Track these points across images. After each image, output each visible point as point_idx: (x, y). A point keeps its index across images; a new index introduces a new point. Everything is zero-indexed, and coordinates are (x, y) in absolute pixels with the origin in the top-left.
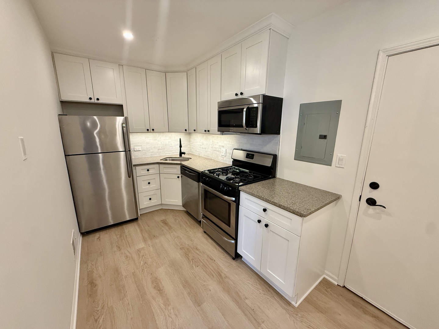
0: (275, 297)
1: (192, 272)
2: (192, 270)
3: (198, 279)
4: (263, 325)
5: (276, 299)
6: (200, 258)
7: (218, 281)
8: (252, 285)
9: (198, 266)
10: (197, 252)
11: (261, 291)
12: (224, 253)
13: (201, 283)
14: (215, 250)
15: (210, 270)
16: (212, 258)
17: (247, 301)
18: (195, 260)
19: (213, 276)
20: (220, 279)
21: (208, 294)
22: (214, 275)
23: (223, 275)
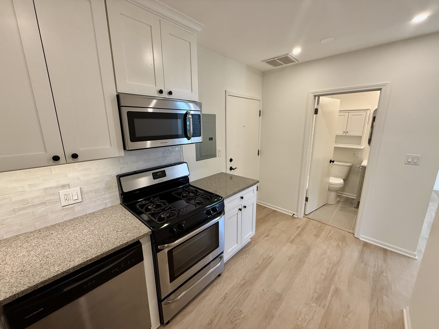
0: (248, 248)
1: (250, 315)
2: (249, 316)
3: (257, 305)
4: (270, 255)
5: (249, 248)
6: (227, 313)
7: (251, 285)
8: (244, 260)
9: (241, 311)
10: (216, 321)
11: (247, 255)
12: (212, 285)
13: (259, 300)
14: (208, 298)
15: (241, 295)
16: (224, 298)
17: (260, 263)
18: (233, 318)
19: (247, 291)
20: (248, 284)
21: (268, 291)
22: (245, 291)
23: (243, 282)
